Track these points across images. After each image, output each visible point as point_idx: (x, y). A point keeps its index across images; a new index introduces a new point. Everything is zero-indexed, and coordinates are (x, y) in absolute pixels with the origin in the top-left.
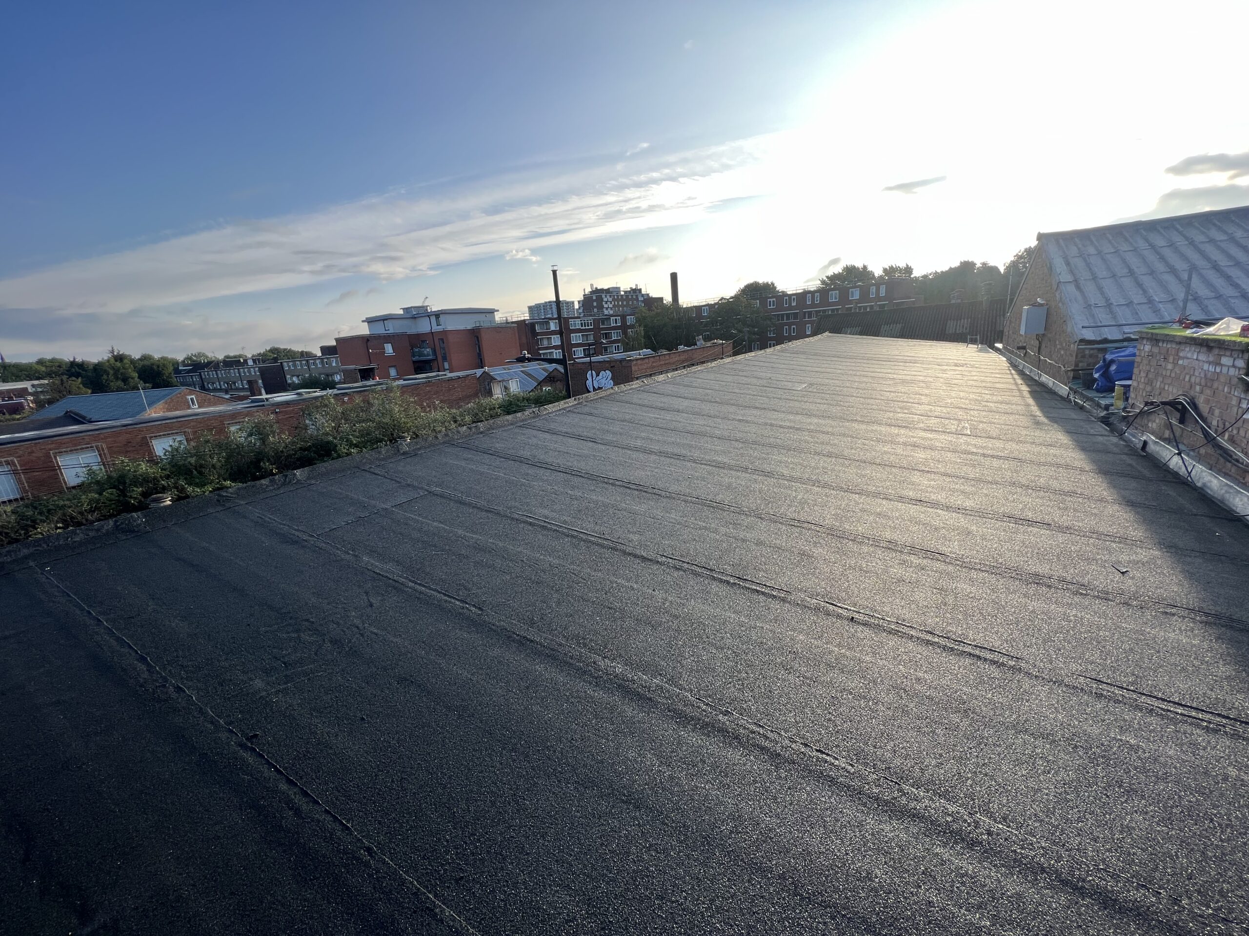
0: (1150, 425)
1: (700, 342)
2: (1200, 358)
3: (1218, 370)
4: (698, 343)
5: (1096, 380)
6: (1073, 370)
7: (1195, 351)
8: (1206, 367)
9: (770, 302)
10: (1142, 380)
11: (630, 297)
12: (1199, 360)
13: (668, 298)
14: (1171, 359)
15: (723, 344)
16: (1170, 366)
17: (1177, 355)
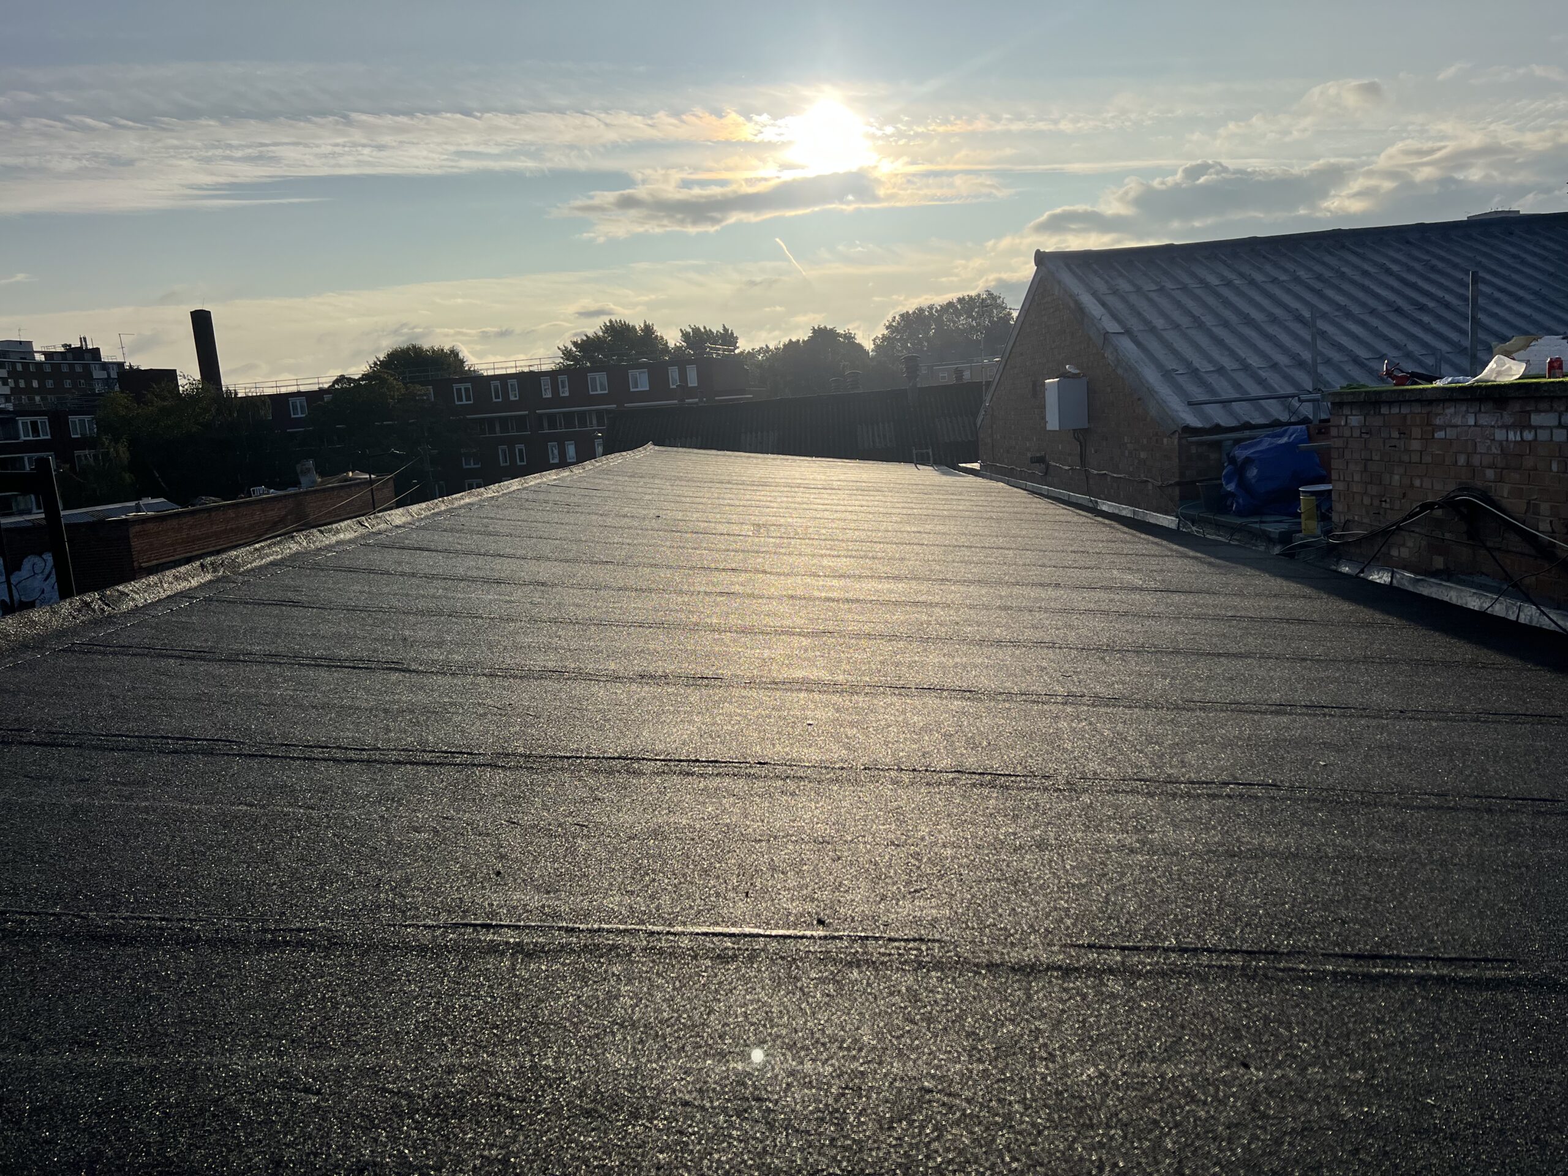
0: (1394, 552)
1: (312, 479)
2: (1481, 422)
3: (1529, 436)
4: (304, 480)
5: (1231, 494)
6: (1178, 484)
7: (1467, 412)
8: (1500, 435)
9: (459, 390)
10: (1357, 478)
11: (65, 369)
12: (1482, 426)
13: (189, 373)
14: (1416, 432)
15: (371, 482)
16: (1416, 445)
17: (1428, 424)
